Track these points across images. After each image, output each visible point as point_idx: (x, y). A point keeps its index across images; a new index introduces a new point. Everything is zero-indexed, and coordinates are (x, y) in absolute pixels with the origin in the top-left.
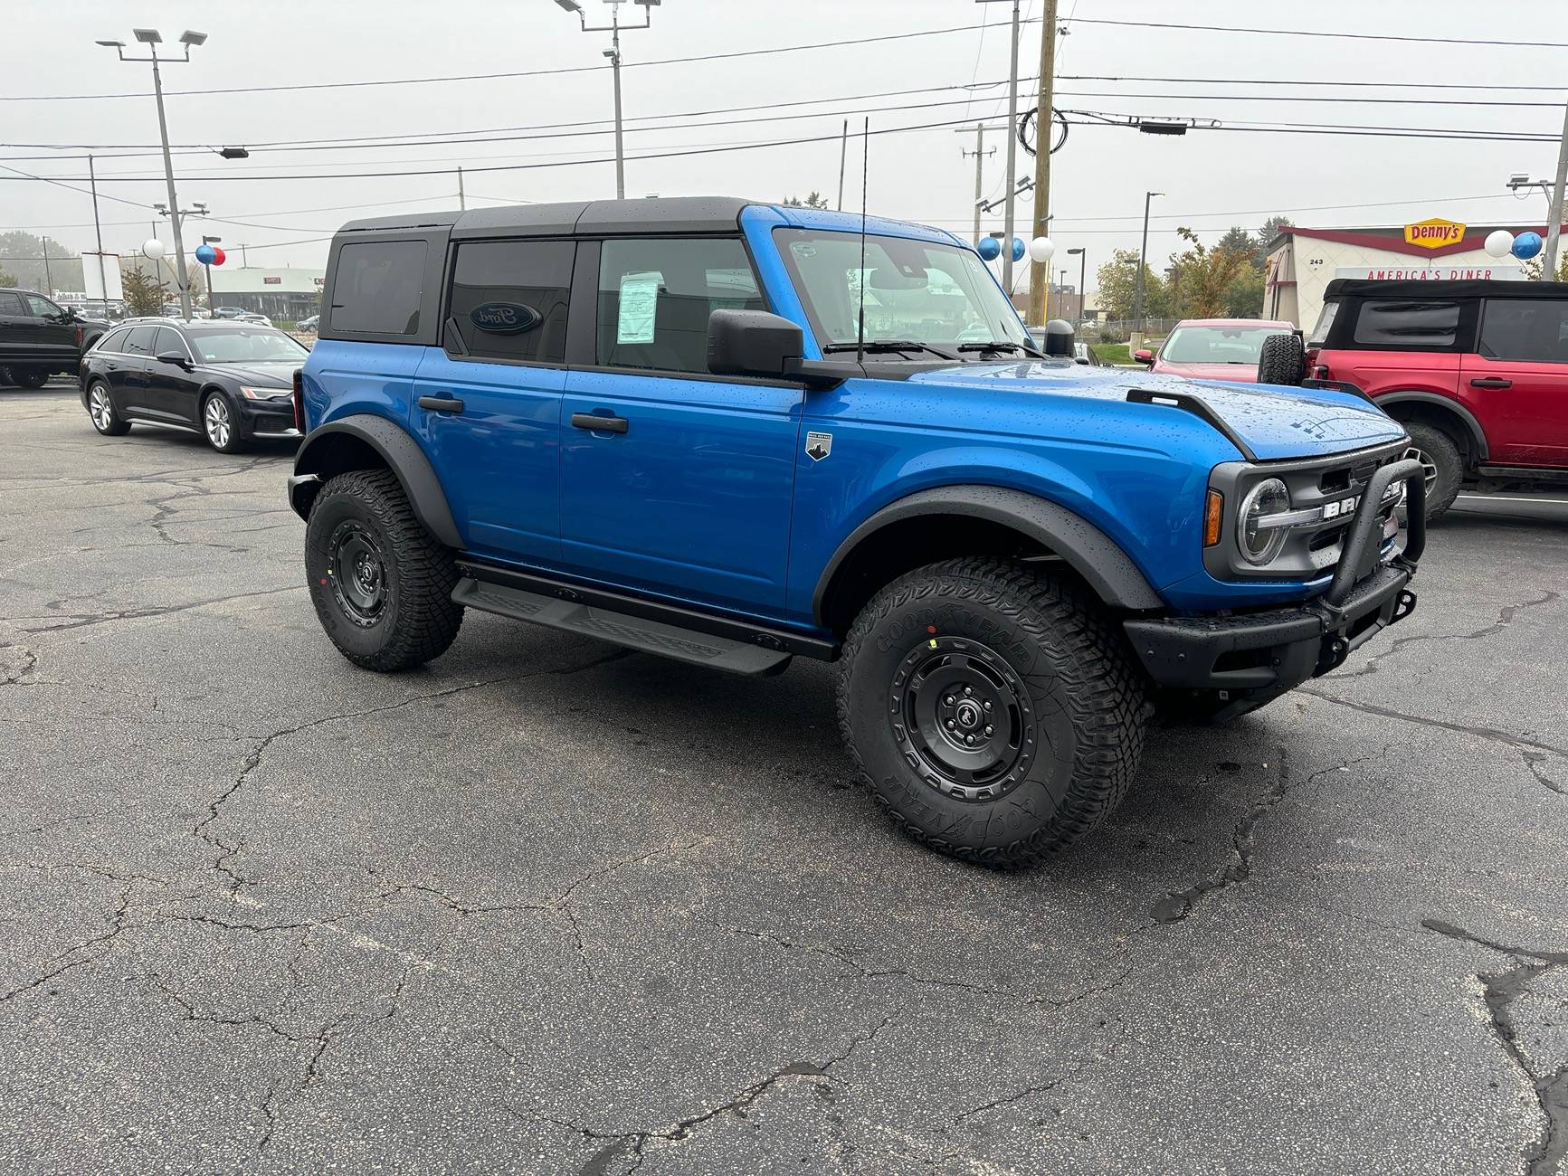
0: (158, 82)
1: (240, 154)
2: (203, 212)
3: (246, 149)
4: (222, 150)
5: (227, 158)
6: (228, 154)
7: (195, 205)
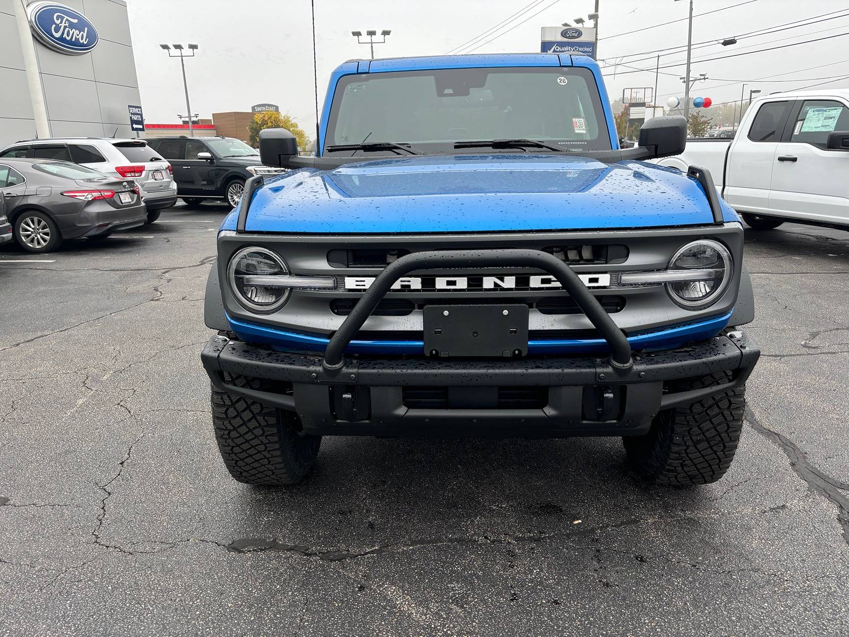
0: (691, 9)
1: (732, 42)
2: (705, 79)
3: (736, 38)
4: (722, 41)
5: (725, 45)
6: (726, 43)
7: (701, 75)
